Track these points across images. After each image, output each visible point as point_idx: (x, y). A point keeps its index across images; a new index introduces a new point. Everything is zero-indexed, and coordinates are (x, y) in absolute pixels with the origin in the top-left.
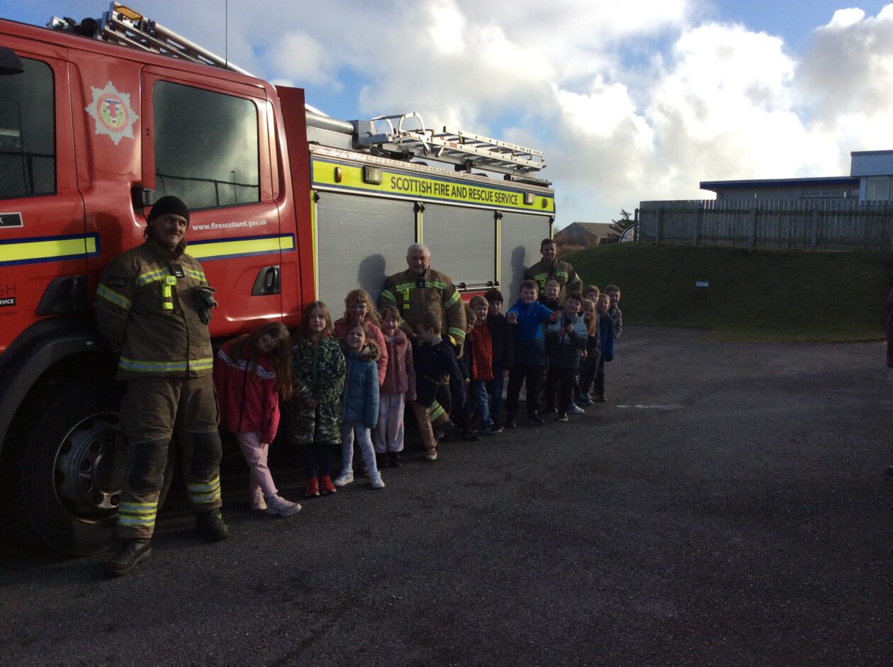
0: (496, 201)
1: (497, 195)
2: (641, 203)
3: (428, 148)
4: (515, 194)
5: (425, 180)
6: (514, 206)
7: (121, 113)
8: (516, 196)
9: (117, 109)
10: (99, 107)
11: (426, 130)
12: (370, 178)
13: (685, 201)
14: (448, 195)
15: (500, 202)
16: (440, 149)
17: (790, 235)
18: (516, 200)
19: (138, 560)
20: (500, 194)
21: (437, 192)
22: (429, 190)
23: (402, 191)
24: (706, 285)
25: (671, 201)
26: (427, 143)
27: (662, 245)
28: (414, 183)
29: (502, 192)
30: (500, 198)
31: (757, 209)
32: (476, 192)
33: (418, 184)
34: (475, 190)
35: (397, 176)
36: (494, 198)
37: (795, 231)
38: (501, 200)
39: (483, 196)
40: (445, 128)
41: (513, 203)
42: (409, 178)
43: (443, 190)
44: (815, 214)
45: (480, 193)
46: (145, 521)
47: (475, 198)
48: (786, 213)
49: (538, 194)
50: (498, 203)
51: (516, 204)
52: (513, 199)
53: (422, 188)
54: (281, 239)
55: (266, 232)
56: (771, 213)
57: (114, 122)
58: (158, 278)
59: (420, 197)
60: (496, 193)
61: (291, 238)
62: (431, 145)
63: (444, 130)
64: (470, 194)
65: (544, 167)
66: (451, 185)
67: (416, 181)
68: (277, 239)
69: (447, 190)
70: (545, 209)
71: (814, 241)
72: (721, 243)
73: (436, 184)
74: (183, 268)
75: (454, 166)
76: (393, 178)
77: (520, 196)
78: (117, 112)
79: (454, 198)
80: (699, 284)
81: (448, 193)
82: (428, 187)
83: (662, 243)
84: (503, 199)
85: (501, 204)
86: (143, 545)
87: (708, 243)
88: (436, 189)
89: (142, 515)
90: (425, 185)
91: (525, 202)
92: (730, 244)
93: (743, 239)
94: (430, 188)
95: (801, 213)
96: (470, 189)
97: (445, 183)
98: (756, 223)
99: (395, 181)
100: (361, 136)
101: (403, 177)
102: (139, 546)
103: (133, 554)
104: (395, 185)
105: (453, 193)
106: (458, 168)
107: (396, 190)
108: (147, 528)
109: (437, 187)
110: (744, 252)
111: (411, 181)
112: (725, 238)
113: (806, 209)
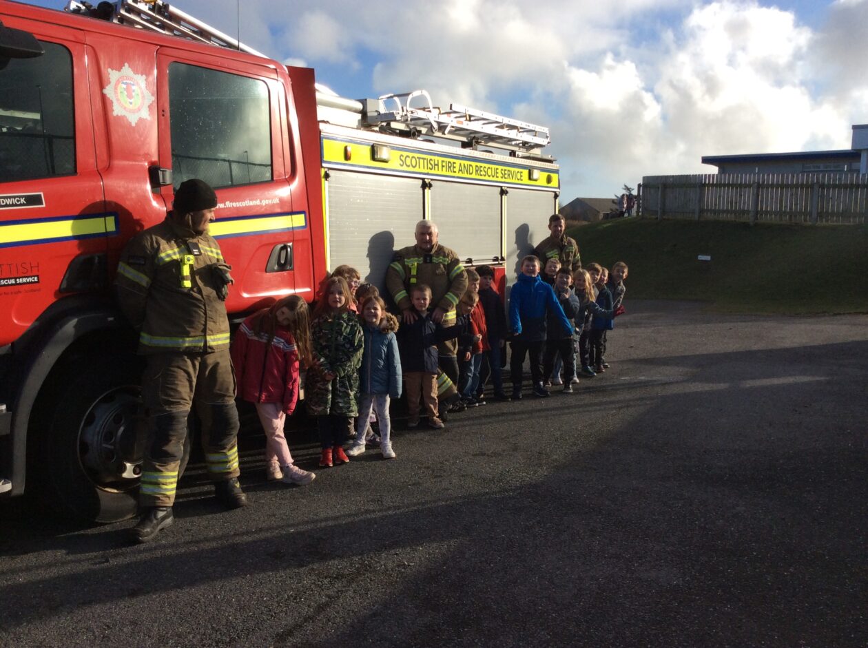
0: (502, 178)
1: (503, 172)
2: (644, 178)
3: (435, 126)
4: (520, 170)
5: (433, 157)
6: (520, 182)
7: (138, 95)
8: (521, 172)
9: (134, 91)
10: (116, 88)
11: (434, 108)
12: (379, 156)
13: (687, 176)
14: (455, 172)
15: (505, 178)
16: (446, 127)
17: (791, 209)
18: (521, 176)
19: (160, 527)
20: (505, 170)
21: (444, 169)
22: (436, 167)
23: (411, 169)
24: (708, 258)
25: (673, 176)
26: (435, 121)
27: (664, 219)
28: (421, 161)
29: (507, 168)
30: (505, 174)
31: (758, 183)
32: (482, 169)
33: (426, 161)
34: (481, 167)
35: (405, 154)
36: (500, 175)
37: (796, 204)
38: (506, 176)
39: (489, 173)
40: (451, 105)
41: (518, 180)
42: (416, 155)
43: (450, 167)
44: (816, 187)
45: (486, 170)
46: (166, 490)
47: (481, 175)
48: (787, 186)
49: (543, 170)
50: (503, 180)
51: (522, 180)
52: (519, 175)
53: (430, 166)
54: (295, 217)
55: (278, 210)
56: (772, 186)
57: (131, 103)
58: (176, 257)
59: (428, 174)
60: (502, 170)
61: (302, 216)
62: (439, 123)
63: (451, 109)
64: (477, 171)
65: (548, 143)
66: (458, 162)
67: (424, 159)
68: (289, 217)
69: (454, 167)
70: (549, 185)
71: (814, 215)
72: (723, 217)
73: (443, 161)
74: (200, 246)
75: (460, 143)
76: (402, 155)
77: (526, 172)
78: (134, 94)
79: (460, 175)
80: (701, 257)
81: (455, 170)
82: (435, 165)
83: (664, 217)
84: (509, 175)
85: (507, 180)
86: (165, 513)
87: (710, 217)
88: (443, 166)
89: (163, 484)
90: (432, 162)
91: (530, 178)
92: (731, 217)
93: (743, 212)
94: (438, 165)
95: (802, 186)
96: (476, 166)
97: (452, 160)
98: (758, 196)
99: (403, 159)
100: (369, 114)
101: (411, 155)
102: (161, 514)
103: (155, 522)
104: (403, 163)
105: (460, 170)
106: (464, 145)
107: (404, 168)
108: (168, 497)
109: (444, 164)
110: (745, 226)
111: (419, 158)
112: (727, 211)
113: (807, 181)
